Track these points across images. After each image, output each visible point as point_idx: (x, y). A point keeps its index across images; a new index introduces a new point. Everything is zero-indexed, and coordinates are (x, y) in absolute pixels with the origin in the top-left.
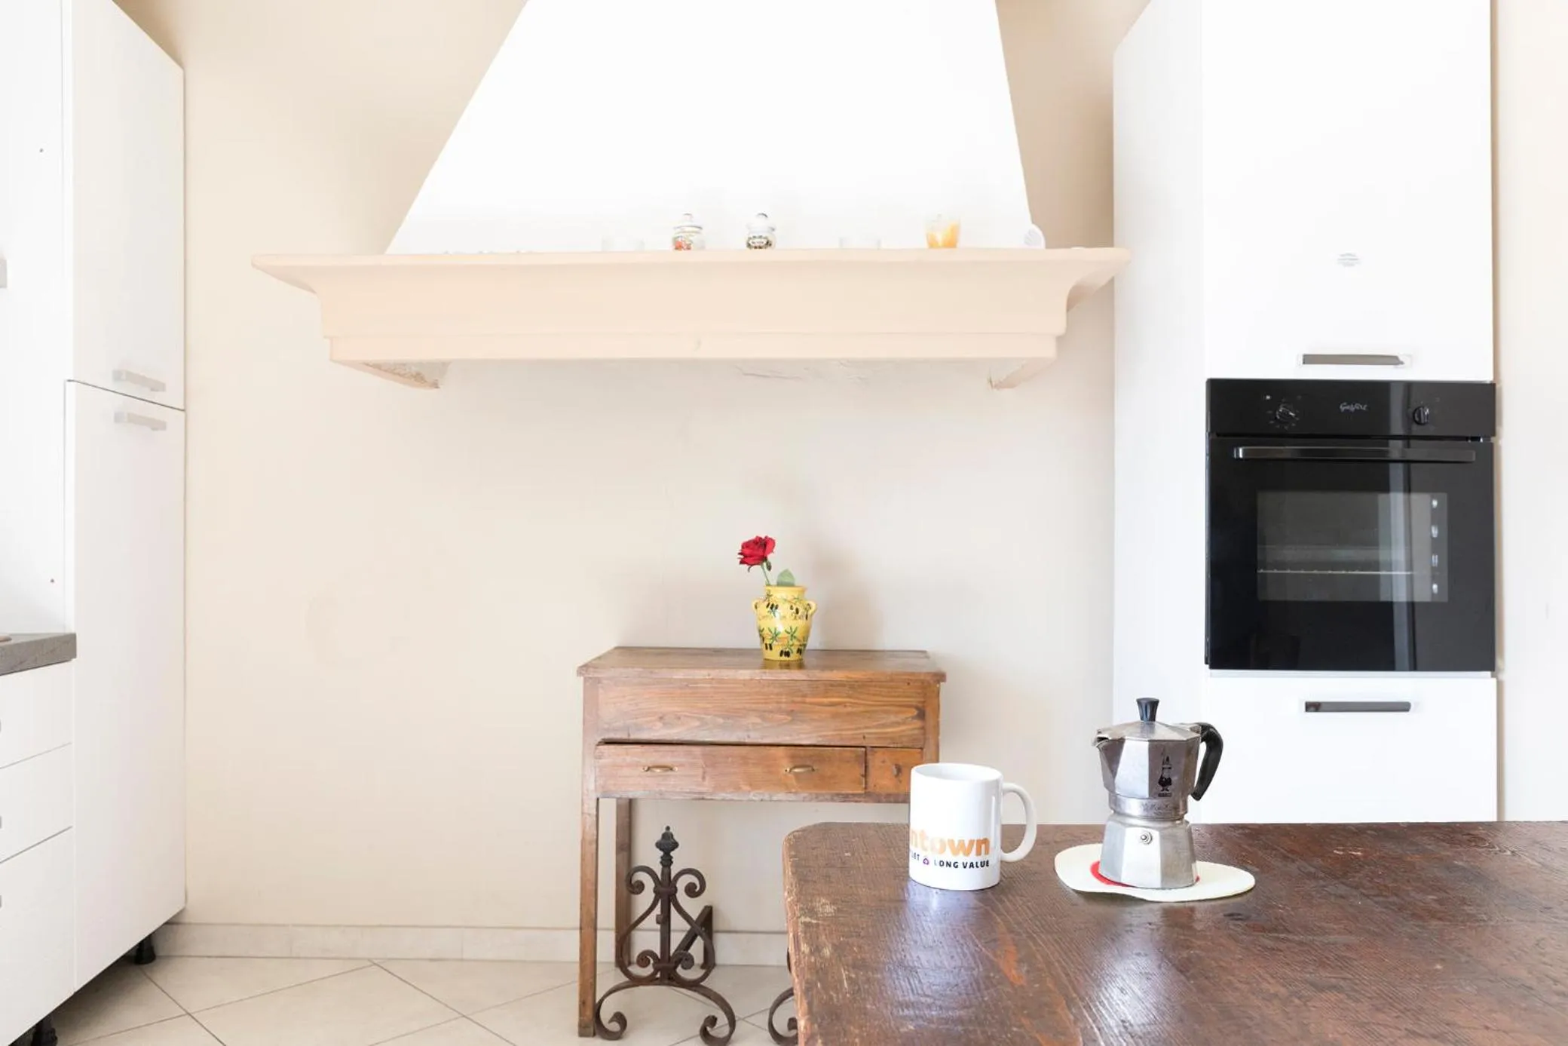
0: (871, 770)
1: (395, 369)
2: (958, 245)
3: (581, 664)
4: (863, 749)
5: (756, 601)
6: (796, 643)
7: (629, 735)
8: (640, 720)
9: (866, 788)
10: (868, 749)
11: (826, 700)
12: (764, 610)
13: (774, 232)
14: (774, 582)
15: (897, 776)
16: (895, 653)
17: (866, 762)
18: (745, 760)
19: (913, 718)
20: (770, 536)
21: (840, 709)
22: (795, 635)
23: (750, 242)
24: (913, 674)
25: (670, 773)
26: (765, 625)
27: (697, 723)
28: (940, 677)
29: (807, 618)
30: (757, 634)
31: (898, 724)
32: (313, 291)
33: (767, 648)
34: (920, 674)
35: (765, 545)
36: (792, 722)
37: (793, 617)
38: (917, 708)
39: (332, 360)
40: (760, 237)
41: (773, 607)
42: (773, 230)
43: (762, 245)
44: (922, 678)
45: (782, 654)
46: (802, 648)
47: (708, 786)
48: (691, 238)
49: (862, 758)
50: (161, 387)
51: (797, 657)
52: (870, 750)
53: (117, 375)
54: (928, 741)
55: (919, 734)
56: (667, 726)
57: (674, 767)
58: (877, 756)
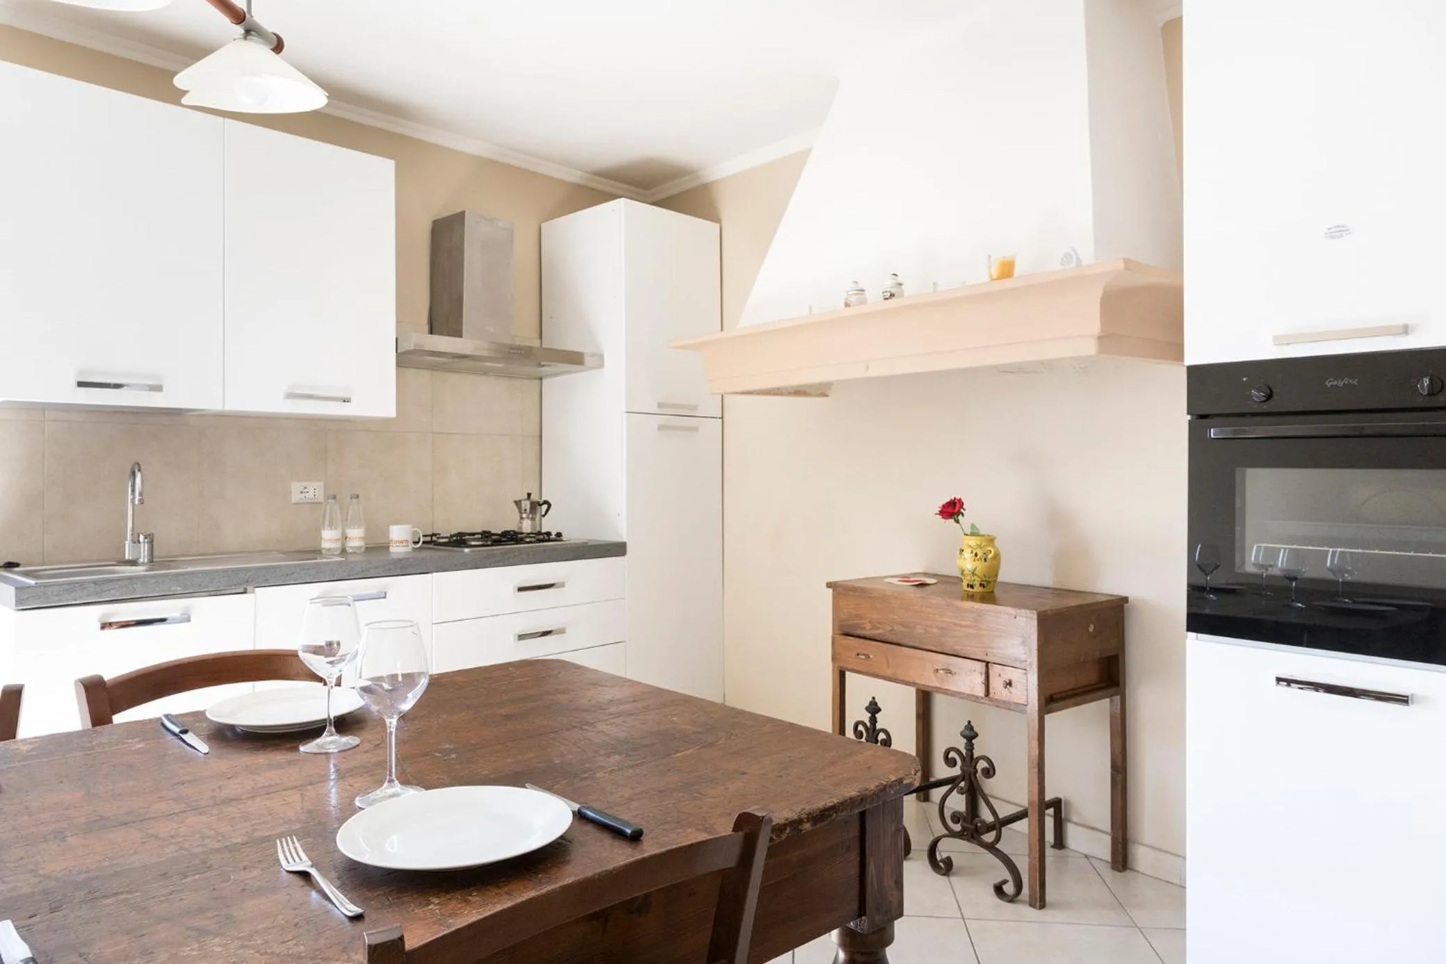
0: (991, 680)
4: (984, 664)
9: (987, 694)
14: (960, 532)
17: (987, 674)
19: (1019, 644)
22: (975, 573)
25: (869, 660)
29: (986, 561)
35: (959, 507)
37: (973, 560)
41: (962, 551)
45: (968, 586)
46: (985, 583)
47: (889, 673)
48: (850, 299)
49: (984, 670)
50: (695, 408)
51: (981, 589)
52: (990, 664)
53: (660, 405)
54: (1031, 664)
55: (1023, 657)
56: (874, 628)
57: (871, 656)
58: (995, 670)
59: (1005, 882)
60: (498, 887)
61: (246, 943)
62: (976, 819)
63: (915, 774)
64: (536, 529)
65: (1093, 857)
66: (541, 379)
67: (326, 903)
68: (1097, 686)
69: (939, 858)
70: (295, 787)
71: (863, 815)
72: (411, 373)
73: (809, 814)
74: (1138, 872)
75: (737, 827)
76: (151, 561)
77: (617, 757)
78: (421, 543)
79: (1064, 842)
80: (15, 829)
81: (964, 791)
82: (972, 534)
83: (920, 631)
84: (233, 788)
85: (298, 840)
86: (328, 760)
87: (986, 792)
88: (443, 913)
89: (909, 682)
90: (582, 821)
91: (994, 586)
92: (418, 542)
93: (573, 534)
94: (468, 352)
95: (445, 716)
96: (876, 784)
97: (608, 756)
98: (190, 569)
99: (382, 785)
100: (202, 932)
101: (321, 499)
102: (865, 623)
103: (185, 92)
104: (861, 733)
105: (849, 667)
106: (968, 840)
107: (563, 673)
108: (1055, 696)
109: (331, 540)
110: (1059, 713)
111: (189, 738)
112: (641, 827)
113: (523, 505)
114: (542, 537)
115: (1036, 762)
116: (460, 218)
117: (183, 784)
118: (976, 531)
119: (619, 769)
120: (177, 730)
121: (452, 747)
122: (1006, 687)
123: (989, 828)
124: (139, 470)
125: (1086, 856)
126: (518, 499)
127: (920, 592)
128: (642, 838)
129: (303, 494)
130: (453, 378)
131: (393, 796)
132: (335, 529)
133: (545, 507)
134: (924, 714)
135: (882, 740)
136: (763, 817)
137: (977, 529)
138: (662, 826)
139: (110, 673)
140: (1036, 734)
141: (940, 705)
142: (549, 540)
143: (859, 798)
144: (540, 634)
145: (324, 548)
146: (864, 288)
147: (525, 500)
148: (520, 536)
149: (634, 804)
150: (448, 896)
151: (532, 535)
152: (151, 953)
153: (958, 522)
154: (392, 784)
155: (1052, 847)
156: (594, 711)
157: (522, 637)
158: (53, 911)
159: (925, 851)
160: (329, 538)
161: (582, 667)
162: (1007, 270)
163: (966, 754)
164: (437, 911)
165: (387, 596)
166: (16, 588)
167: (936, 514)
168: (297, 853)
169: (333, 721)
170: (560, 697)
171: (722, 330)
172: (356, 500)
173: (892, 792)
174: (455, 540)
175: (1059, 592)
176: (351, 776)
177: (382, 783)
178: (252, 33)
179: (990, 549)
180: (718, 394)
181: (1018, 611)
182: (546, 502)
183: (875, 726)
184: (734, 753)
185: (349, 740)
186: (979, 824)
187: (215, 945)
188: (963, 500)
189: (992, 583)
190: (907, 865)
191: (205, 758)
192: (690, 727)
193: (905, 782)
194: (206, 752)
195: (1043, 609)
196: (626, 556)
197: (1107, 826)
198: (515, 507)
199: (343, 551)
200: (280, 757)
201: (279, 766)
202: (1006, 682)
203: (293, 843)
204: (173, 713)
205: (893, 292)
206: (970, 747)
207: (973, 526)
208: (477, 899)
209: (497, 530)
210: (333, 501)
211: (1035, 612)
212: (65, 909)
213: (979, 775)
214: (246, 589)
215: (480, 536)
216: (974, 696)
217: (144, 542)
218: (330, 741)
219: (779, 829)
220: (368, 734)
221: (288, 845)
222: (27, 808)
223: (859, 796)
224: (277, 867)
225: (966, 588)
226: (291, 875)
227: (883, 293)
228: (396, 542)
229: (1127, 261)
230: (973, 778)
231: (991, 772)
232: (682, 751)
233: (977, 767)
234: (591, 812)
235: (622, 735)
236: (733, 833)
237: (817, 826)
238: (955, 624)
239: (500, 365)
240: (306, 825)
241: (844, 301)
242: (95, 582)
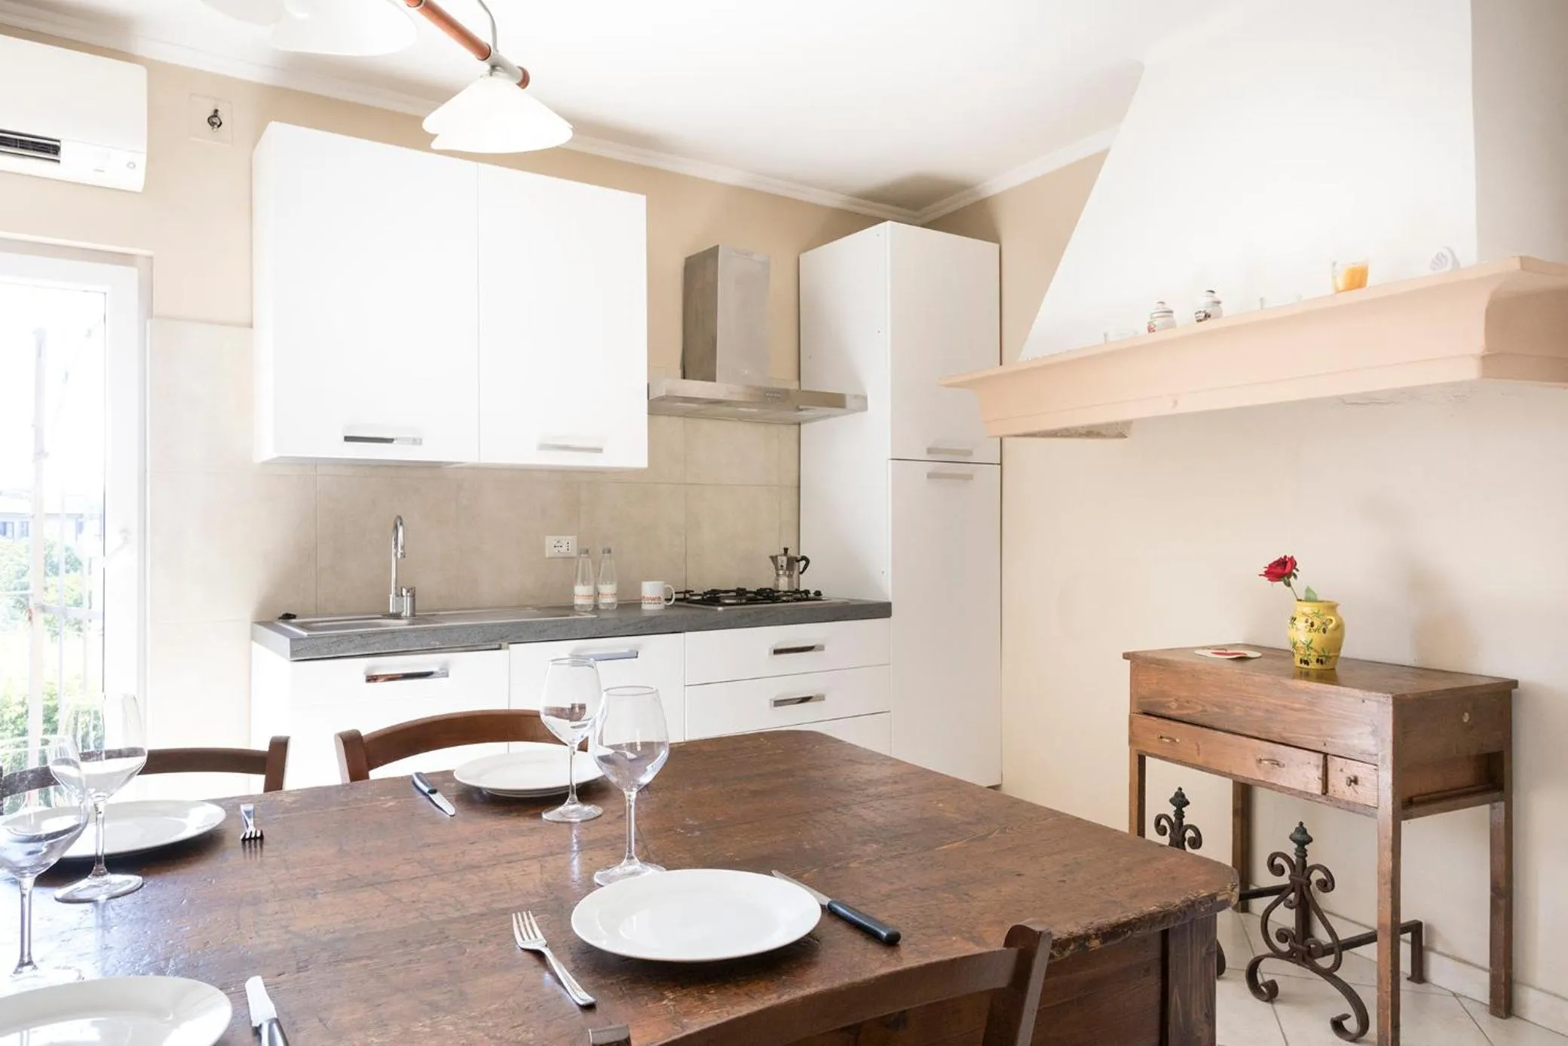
0: (1331, 775)
4: (1322, 755)
6: (1315, 654)
11: (1293, 705)
17: (1326, 767)
21: (1305, 716)
22: (1313, 646)
37: (1308, 630)
45: (1301, 661)
46: (1324, 659)
47: (1200, 760)
48: (1155, 323)
49: (1321, 763)
50: (970, 453)
51: (1318, 666)
52: (1329, 757)
53: (930, 451)
54: (1383, 761)
55: (1373, 750)
56: (1180, 707)
57: (1178, 740)
58: (1335, 764)
59: (1346, 1017)
60: (738, 986)
61: (476, 1024)
62: (1309, 940)
63: (1232, 890)
64: (793, 587)
65: (1465, 997)
66: (799, 424)
67: (558, 987)
68: (1473, 789)
69: (1260, 981)
70: (534, 858)
71: (1165, 934)
72: (663, 420)
73: (1099, 929)
74: (1528, 1021)
75: (1009, 941)
76: (413, 615)
77: (875, 846)
78: (673, 600)
79: (1425, 974)
80: (272, 882)
81: (1294, 904)
82: (1308, 600)
83: (1238, 714)
84: (476, 854)
85: (534, 916)
86: (571, 829)
87: (1321, 906)
88: (678, 1010)
89: (1225, 773)
90: (834, 918)
91: (1335, 664)
92: (670, 600)
93: (833, 593)
94: (721, 397)
95: (690, 789)
96: (1183, 898)
97: (865, 843)
98: (447, 624)
99: (620, 863)
100: (435, 1007)
101: (574, 554)
102: (1170, 702)
103: (434, 136)
104: (1165, 827)
105: (1149, 751)
106: (1299, 964)
107: (817, 747)
108: (1415, 799)
109: (583, 596)
110: (1419, 819)
111: (437, 798)
112: (897, 930)
113: (779, 561)
114: (799, 596)
115: (1388, 878)
116: (713, 253)
117: (429, 846)
118: (1312, 597)
119: (878, 860)
120: (426, 789)
121: (696, 823)
122: (1349, 785)
123: (1326, 951)
124: (401, 524)
125: (1454, 995)
126: (774, 554)
127: (1238, 667)
128: (899, 943)
129: (557, 548)
130: (706, 426)
131: (633, 873)
132: (588, 584)
133: (803, 563)
134: (1242, 810)
135: (1190, 838)
136: (1041, 933)
137: (1314, 593)
138: (923, 931)
139: (368, 727)
140: (1388, 842)
141: (1264, 803)
142: (808, 599)
143: (1161, 914)
144: (798, 700)
145: (577, 605)
146: (1172, 309)
147: (781, 555)
148: (776, 594)
149: (891, 903)
150: (685, 991)
151: (789, 594)
152: (386, 1025)
153: (1289, 585)
154: (632, 861)
155: (1408, 979)
156: (850, 792)
157: (778, 703)
158: (299, 970)
159: (1243, 970)
160: (582, 594)
161: (841, 741)
162: (1357, 279)
163: (1297, 861)
164: (672, 1008)
165: (639, 655)
166: (291, 640)
167: (1261, 575)
168: (532, 928)
169: (575, 788)
170: (813, 773)
171: (1001, 364)
172: (609, 555)
173: (1203, 910)
174: (708, 598)
175: (1423, 672)
176: (591, 849)
177: (622, 857)
178: (498, 68)
179: (1332, 618)
180: (996, 437)
181: (1367, 694)
182: (804, 558)
183: (1182, 823)
184: (1009, 849)
185: (590, 810)
186: (1312, 946)
187: (447, 1026)
188: (1296, 558)
189: (1333, 658)
190: (1220, 986)
191: (451, 820)
192: (957, 816)
193: (1219, 899)
194: (453, 814)
195: (1399, 692)
196: (892, 618)
197: (1484, 958)
198: (772, 564)
199: (596, 608)
200: (525, 823)
201: (521, 834)
202: (1349, 778)
203: (529, 918)
204: (424, 772)
205: (1208, 311)
206: (1302, 853)
207: (1308, 590)
208: (715, 997)
209: (752, 587)
210: (586, 555)
211: (1390, 696)
212: (310, 969)
213: (1313, 887)
214: (500, 645)
215: (734, 594)
216: (1307, 793)
217: (407, 596)
218: (572, 810)
219: (1060, 945)
220: (611, 804)
221: (523, 920)
222: (285, 861)
223: (1160, 912)
224: (513, 944)
225: (1298, 664)
226: (526, 954)
227: (1196, 313)
228: (648, 599)
229: (1523, 260)
230: (1306, 893)
231: (1329, 884)
232: (949, 843)
233: (1311, 878)
234: (842, 907)
235: (880, 820)
236: (1005, 949)
237: (1110, 943)
238: (1285, 707)
239: (754, 410)
240: (544, 899)
241: (1147, 325)
242: (361, 635)
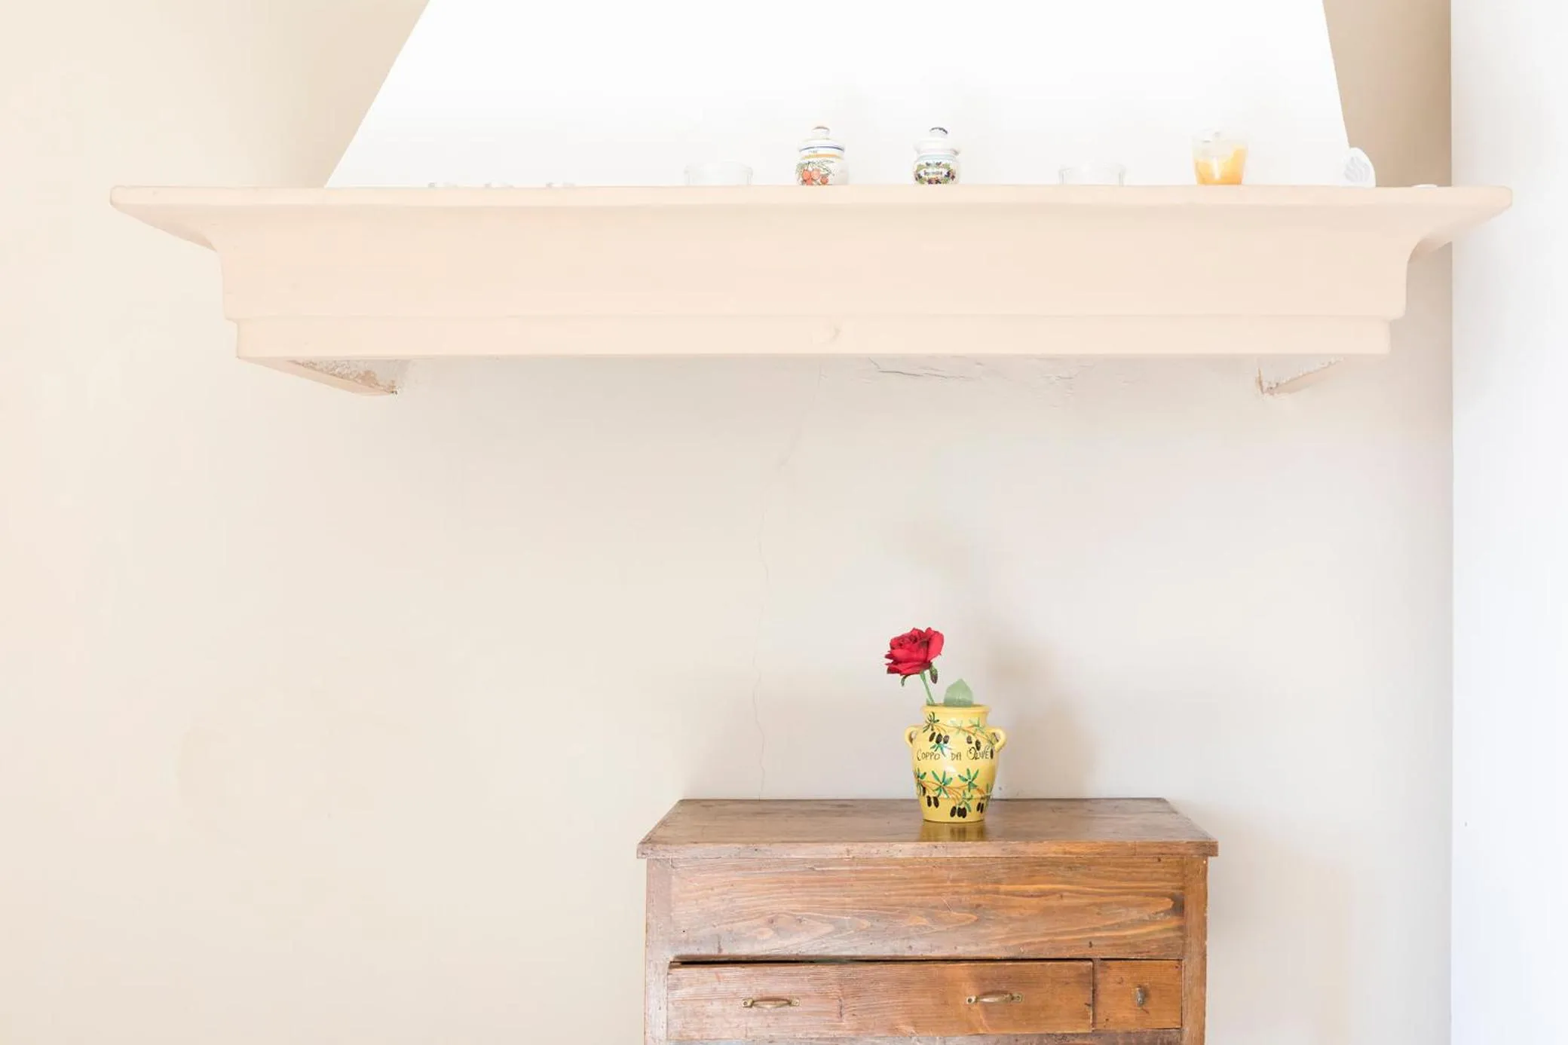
0: (1102, 998)
1: (333, 369)
2: (1244, 181)
3: (641, 837)
4: (1090, 963)
5: (912, 729)
6: (977, 795)
7: (720, 950)
8: (740, 926)
9: (1094, 1024)
10: (1098, 963)
11: (1031, 888)
12: (925, 744)
13: (957, 157)
14: (939, 699)
15: (1142, 1003)
16: (1117, 803)
17: (1094, 985)
18: (905, 984)
19: (1166, 912)
20: (935, 628)
21: (1053, 902)
22: (974, 782)
23: (922, 173)
24: (1165, 845)
25: (788, 1008)
26: (927, 766)
27: (830, 928)
28: (1209, 849)
29: (992, 756)
30: (913, 782)
31: (1142, 923)
32: (206, 243)
33: (929, 804)
34: (1178, 844)
35: (928, 643)
36: (978, 922)
37: (972, 756)
38: (1172, 897)
39: (239, 357)
40: (938, 164)
41: (940, 740)
42: (956, 153)
43: (939, 177)
44: (1181, 850)
45: (953, 812)
46: (985, 802)
47: (846, 1027)
51: (978, 816)
58: (1110, 973)
82: (951, 704)
102: (757, 927)
205: (952, 168)
225: (946, 817)
